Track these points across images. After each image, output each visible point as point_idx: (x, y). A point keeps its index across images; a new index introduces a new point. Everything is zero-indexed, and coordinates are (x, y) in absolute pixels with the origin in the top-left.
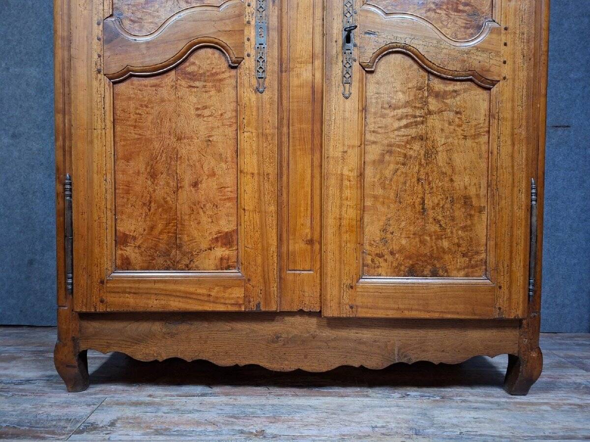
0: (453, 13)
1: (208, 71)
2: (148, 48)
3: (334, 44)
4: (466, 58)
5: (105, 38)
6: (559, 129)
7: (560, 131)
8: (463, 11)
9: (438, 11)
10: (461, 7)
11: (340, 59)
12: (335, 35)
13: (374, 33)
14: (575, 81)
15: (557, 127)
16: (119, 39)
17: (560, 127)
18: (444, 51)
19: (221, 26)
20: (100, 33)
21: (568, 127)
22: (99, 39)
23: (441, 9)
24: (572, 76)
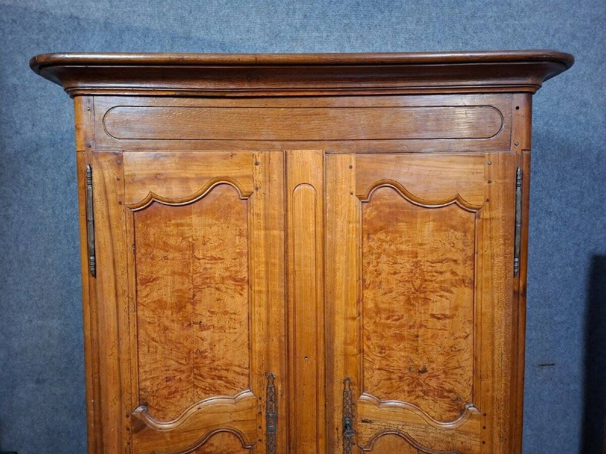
0: (439, 399)
1: (225, 451)
2: (172, 437)
3: (335, 431)
4: (450, 440)
5: (133, 428)
6: (545, 367)
7: (545, 370)
8: (448, 397)
9: (426, 398)
10: (446, 394)
11: (342, 443)
12: (336, 424)
13: (370, 422)
14: (560, 323)
15: (542, 365)
16: (146, 429)
17: (546, 365)
18: (432, 435)
19: (235, 417)
20: (129, 424)
21: (553, 365)
22: (128, 429)
23: (428, 396)
24: (556, 319)
